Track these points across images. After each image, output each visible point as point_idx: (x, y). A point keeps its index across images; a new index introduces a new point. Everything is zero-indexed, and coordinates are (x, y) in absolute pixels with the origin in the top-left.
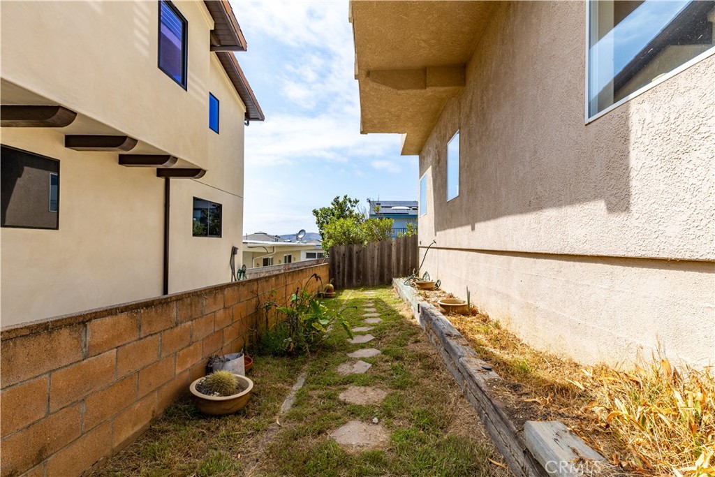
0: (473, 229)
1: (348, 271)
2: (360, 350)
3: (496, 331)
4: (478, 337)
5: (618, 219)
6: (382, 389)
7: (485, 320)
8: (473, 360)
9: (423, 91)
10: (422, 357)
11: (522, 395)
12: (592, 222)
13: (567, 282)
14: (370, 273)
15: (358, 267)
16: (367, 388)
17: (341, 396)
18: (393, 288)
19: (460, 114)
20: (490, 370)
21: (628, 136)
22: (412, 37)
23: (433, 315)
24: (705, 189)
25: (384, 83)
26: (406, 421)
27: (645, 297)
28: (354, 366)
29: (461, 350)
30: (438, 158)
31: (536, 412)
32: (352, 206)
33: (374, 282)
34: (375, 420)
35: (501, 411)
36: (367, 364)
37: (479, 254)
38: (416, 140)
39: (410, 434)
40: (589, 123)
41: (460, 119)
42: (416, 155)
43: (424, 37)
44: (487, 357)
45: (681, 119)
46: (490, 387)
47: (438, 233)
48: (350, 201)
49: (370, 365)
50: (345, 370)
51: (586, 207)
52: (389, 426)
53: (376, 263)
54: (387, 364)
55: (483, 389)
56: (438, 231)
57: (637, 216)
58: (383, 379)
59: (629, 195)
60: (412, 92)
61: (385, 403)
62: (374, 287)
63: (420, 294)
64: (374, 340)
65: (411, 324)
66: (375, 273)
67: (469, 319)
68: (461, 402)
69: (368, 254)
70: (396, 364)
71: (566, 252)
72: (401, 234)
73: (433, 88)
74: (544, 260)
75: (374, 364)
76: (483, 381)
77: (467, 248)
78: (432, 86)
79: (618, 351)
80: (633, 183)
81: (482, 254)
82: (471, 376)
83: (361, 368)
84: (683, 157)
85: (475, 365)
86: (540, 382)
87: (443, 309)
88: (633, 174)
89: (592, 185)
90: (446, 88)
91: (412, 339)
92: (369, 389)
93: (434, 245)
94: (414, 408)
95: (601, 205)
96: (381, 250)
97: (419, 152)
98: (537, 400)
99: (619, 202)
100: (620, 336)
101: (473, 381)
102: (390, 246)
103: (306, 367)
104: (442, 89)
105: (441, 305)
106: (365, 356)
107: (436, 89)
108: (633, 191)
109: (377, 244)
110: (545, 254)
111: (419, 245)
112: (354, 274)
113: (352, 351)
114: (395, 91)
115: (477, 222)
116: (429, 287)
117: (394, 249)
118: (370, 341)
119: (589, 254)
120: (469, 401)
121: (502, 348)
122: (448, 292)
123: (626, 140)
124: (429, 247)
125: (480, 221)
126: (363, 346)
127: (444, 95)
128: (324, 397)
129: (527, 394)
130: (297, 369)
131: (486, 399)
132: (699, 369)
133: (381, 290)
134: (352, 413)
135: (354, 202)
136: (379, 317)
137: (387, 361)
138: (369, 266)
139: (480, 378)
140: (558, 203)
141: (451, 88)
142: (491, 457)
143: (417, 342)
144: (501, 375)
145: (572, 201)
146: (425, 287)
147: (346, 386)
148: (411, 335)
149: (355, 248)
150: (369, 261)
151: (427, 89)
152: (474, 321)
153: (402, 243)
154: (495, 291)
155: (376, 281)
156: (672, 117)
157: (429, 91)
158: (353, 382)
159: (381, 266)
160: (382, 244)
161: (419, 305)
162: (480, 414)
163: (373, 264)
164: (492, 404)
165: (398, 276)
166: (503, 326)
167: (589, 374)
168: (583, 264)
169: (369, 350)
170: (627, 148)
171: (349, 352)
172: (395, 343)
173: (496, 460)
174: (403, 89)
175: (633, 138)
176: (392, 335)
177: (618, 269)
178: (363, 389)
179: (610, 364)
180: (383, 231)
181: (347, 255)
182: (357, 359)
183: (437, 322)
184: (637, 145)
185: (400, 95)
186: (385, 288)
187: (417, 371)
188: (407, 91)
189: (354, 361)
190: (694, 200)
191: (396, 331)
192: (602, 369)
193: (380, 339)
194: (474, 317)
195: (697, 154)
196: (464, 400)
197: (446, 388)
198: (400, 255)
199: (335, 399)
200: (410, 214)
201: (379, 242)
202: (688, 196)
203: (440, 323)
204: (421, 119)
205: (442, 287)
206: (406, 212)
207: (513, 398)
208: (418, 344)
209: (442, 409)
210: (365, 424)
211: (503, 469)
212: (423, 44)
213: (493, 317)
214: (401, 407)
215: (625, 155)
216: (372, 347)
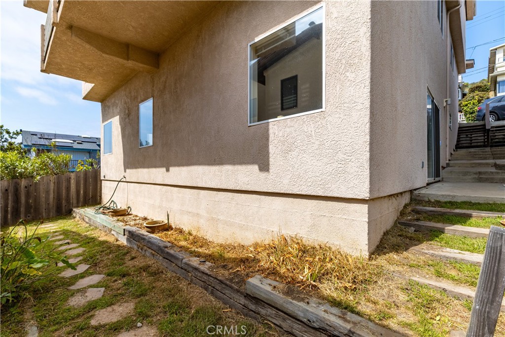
0: (168, 170)
1: (13, 207)
2: (80, 280)
3: (191, 238)
4: (183, 243)
5: (264, 175)
6: (126, 302)
7: (181, 231)
8: (191, 259)
9: (125, 61)
10: (146, 268)
11: (229, 269)
12: (251, 175)
13: (237, 204)
14: (43, 206)
15: (27, 202)
16: (113, 306)
17: (93, 322)
18: (74, 218)
19: (153, 87)
20: (205, 262)
21: (268, 138)
22: (124, 20)
23: (143, 235)
24: (296, 167)
25: (89, 42)
26: (161, 314)
27: (274, 209)
28: (86, 294)
29: (180, 255)
30: (127, 111)
31: (241, 275)
32: (12, 138)
33: (49, 215)
34: (139, 324)
35: (225, 281)
36: (99, 289)
37: (173, 188)
38: (102, 90)
39: (171, 320)
40: (250, 126)
41: (153, 90)
42: (98, 102)
43: (133, 24)
44: (198, 255)
45: (288, 137)
46: (212, 271)
47: (127, 170)
48: (8, 133)
49: (103, 289)
50: (77, 301)
51: (249, 167)
52: (151, 324)
53: (51, 196)
54: (116, 283)
55: (209, 273)
56: (128, 168)
57: (272, 174)
58: (122, 295)
59: (269, 165)
60: (116, 59)
61: (139, 310)
62: (50, 219)
63: (118, 220)
64: (89, 268)
65: (119, 246)
66: (51, 206)
67: (169, 233)
68: (191, 288)
69: (42, 188)
70: (125, 280)
71: (238, 189)
72: (80, 168)
73: (134, 62)
74: (223, 193)
75: (107, 287)
76: (206, 269)
77: (162, 183)
78: (133, 60)
79: (263, 235)
80: (271, 159)
81: (175, 188)
82: (196, 269)
83: (95, 294)
84: (289, 153)
85: (195, 262)
86: (234, 260)
87: (148, 229)
88: (271, 155)
89: (252, 157)
90: (145, 66)
91: (128, 257)
92: (115, 307)
93: (124, 180)
94: (161, 304)
95: (256, 167)
96: (58, 184)
97: (103, 100)
98: (238, 269)
99: (264, 167)
100: (263, 228)
101: (199, 271)
102: (69, 180)
103: (27, 316)
104: (141, 65)
105: (147, 227)
106: (92, 283)
107: (137, 63)
108: (271, 163)
109: (53, 178)
110: (225, 189)
111: (102, 178)
112: (22, 209)
113: (73, 284)
114: (99, 53)
115: (171, 166)
116: (123, 213)
117: (73, 182)
118: (87, 270)
119: (250, 190)
120: (196, 284)
121: (201, 247)
122: (141, 215)
123: (268, 139)
124: (120, 181)
125: (175, 165)
126: (83, 276)
127: (141, 69)
128: (75, 331)
129: (231, 268)
130: (19, 322)
131: (212, 279)
132: (294, 236)
133: (60, 221)
134: (115, 330)
135: (14, 134)
136: (80, 246)
137: (116, 281)
138: (43, 200)
139: (203, 268)
140: (233, 163)
141: (148, 67)
142: (223, 309)
143: (133, 258)
144: (212, 263)
145: (241, 163)
146: (118, 214)
147: (91, 314)
148: (125, 254)
149: (23, 183)
150: (43, 195)
151: (129, 61)
152: (173, 233)
153: (82, 176)
154: (187, 212)
155: (51, 214)
156: (286, 135)
157: (130, 64)
158: (96, 308)
159: (58, 198)
160: (58, 178)
161: (124, 230)
162: (206, 289)
163: (47, 197)
164: (218, 280)
165: (77, 207)
166: (194, 233)
167: (252, 249)
168: (246, 195)
169: (91, 277)
170: (268, 143)
171: (69, 286)
172: (113, 264)
173: (225, 309)
174: (107, 54)
175: (270, 139)
176: (107, 259)
177: (263, 197)
178: (109, 309)
179: (259, 241)
180: (59, 166)
181: (11, 190)
182: (85, 288)
183: (150, 240)
184: (272, 143)
185: (103, 57)
186: (64, 218)
187: (146, 279)
188: (112, 57)
189: (83, 291)
190: (292, 171)
191: (107, 254)
192: (256, 245)
193: (96, 265)
194: (172, 231)
195: (294, 152)
196: (192, 285)
197: (176, 283)
198: (80, 187)
199: (89, 327)
200: (74, 147)
201: (55, 176)
202: (291, 168)
203: (153, 240)
204: (112, 77)
205: (134, 212)
206: (70, 145)
207: (226, 273)
208: (136, 260)
209: (182, 297)
210: (131, 331)
211: (231, 311)
212: (131, 28)
213: (186, 229)
214: (152, 307)
215: (267, 146)
216: (92, 274)
